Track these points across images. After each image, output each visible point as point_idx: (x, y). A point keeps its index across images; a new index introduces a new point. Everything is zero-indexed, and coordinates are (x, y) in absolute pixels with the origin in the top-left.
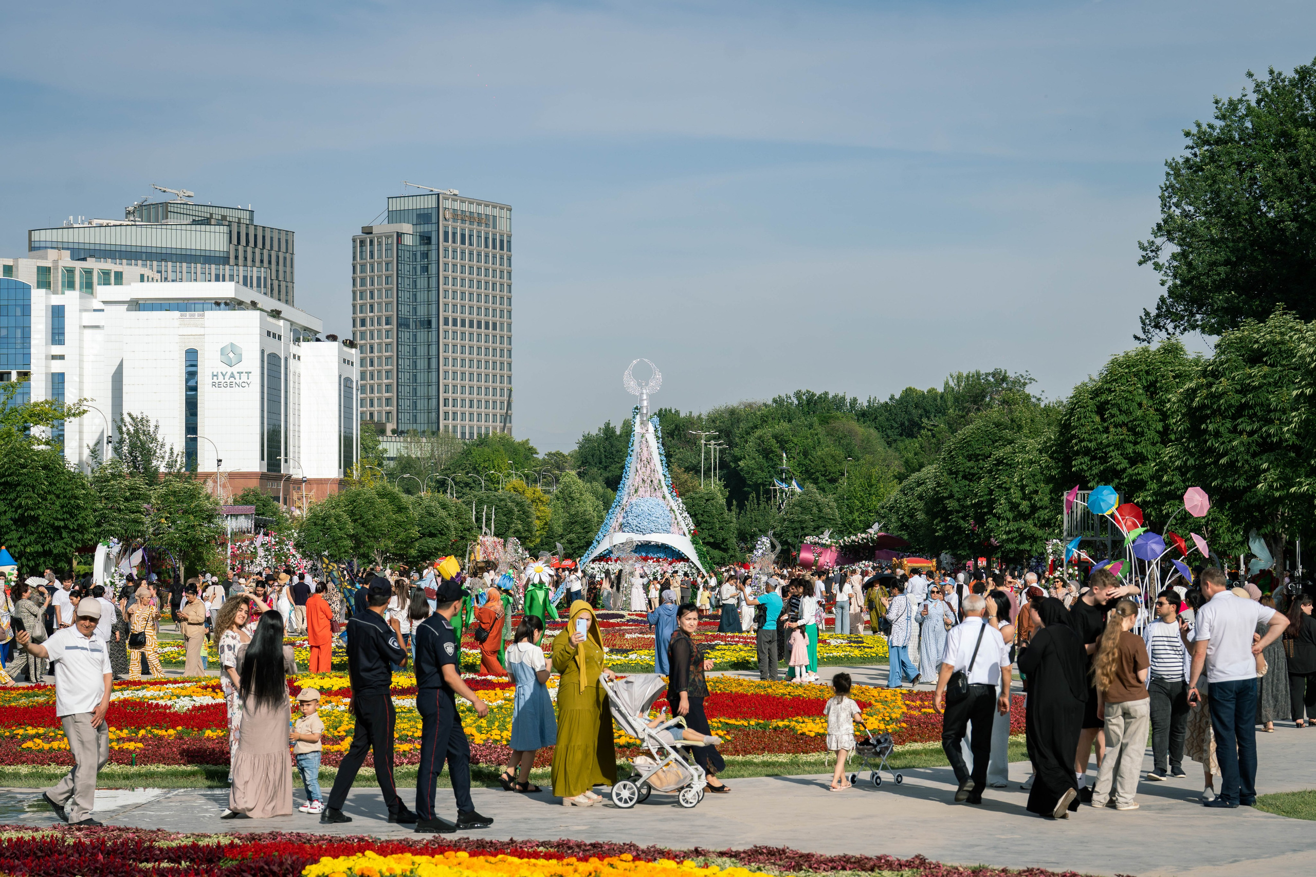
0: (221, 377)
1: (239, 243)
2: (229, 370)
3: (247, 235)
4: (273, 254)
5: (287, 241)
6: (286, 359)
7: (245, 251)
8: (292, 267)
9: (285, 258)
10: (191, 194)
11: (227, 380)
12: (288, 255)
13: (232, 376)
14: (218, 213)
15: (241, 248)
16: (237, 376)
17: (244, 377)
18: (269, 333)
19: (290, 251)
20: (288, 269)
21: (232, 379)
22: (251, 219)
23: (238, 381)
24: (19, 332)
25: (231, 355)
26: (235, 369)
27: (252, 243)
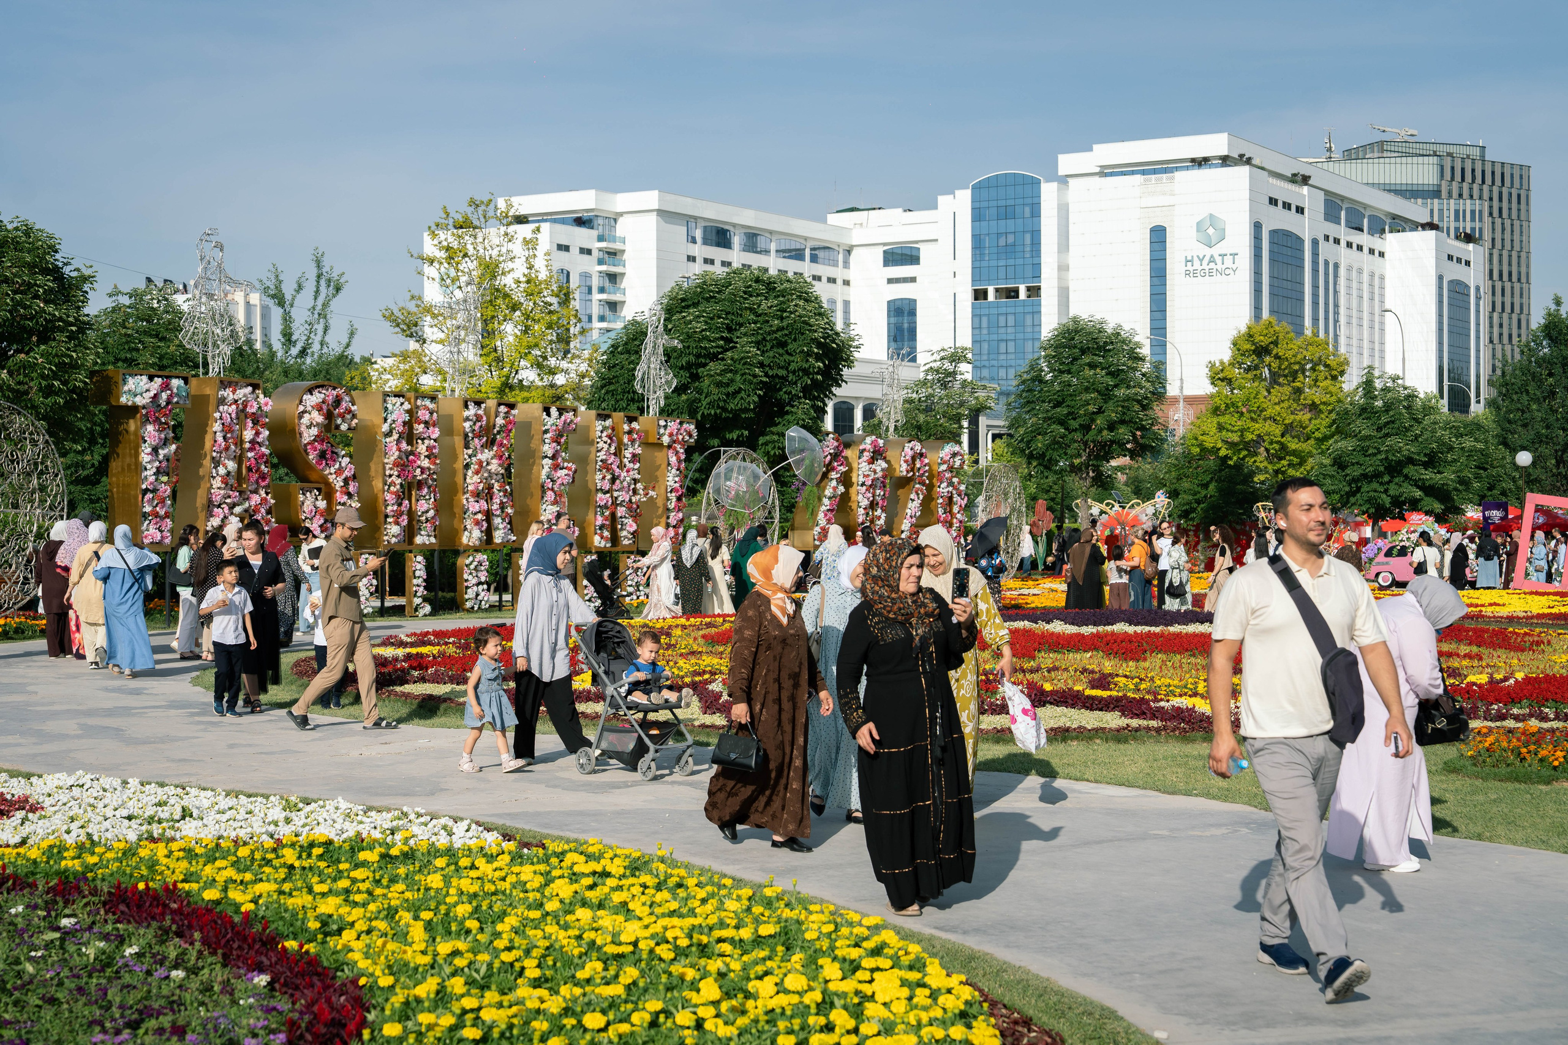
0: (1197, 262)
1: (1463, 180)
2: (1208, 252)
3: (1473, 171)
4: (1505, 191)
5: (1521, 177)
6: (1315, 243)
7: (1471, 189)
8: (1528, 204)
9: (1519, 196)
10: (1415, 132)
11: (1205, 266)
12: (1523, 193)
13: (1212, 260)
14: (1442, 150)
15: (1465, 185)
16: (1219, 260)
17: (1228, 260)
18: (1273, 201)
19: (1525, 186)
20: (1523, 206)
21: (1212, 265)
22: (1483, 156)
23: (1219, 266)
24: (1028, 237)
25: (1211, 231)
26: (1216, 251)
27: (1479, 180)
